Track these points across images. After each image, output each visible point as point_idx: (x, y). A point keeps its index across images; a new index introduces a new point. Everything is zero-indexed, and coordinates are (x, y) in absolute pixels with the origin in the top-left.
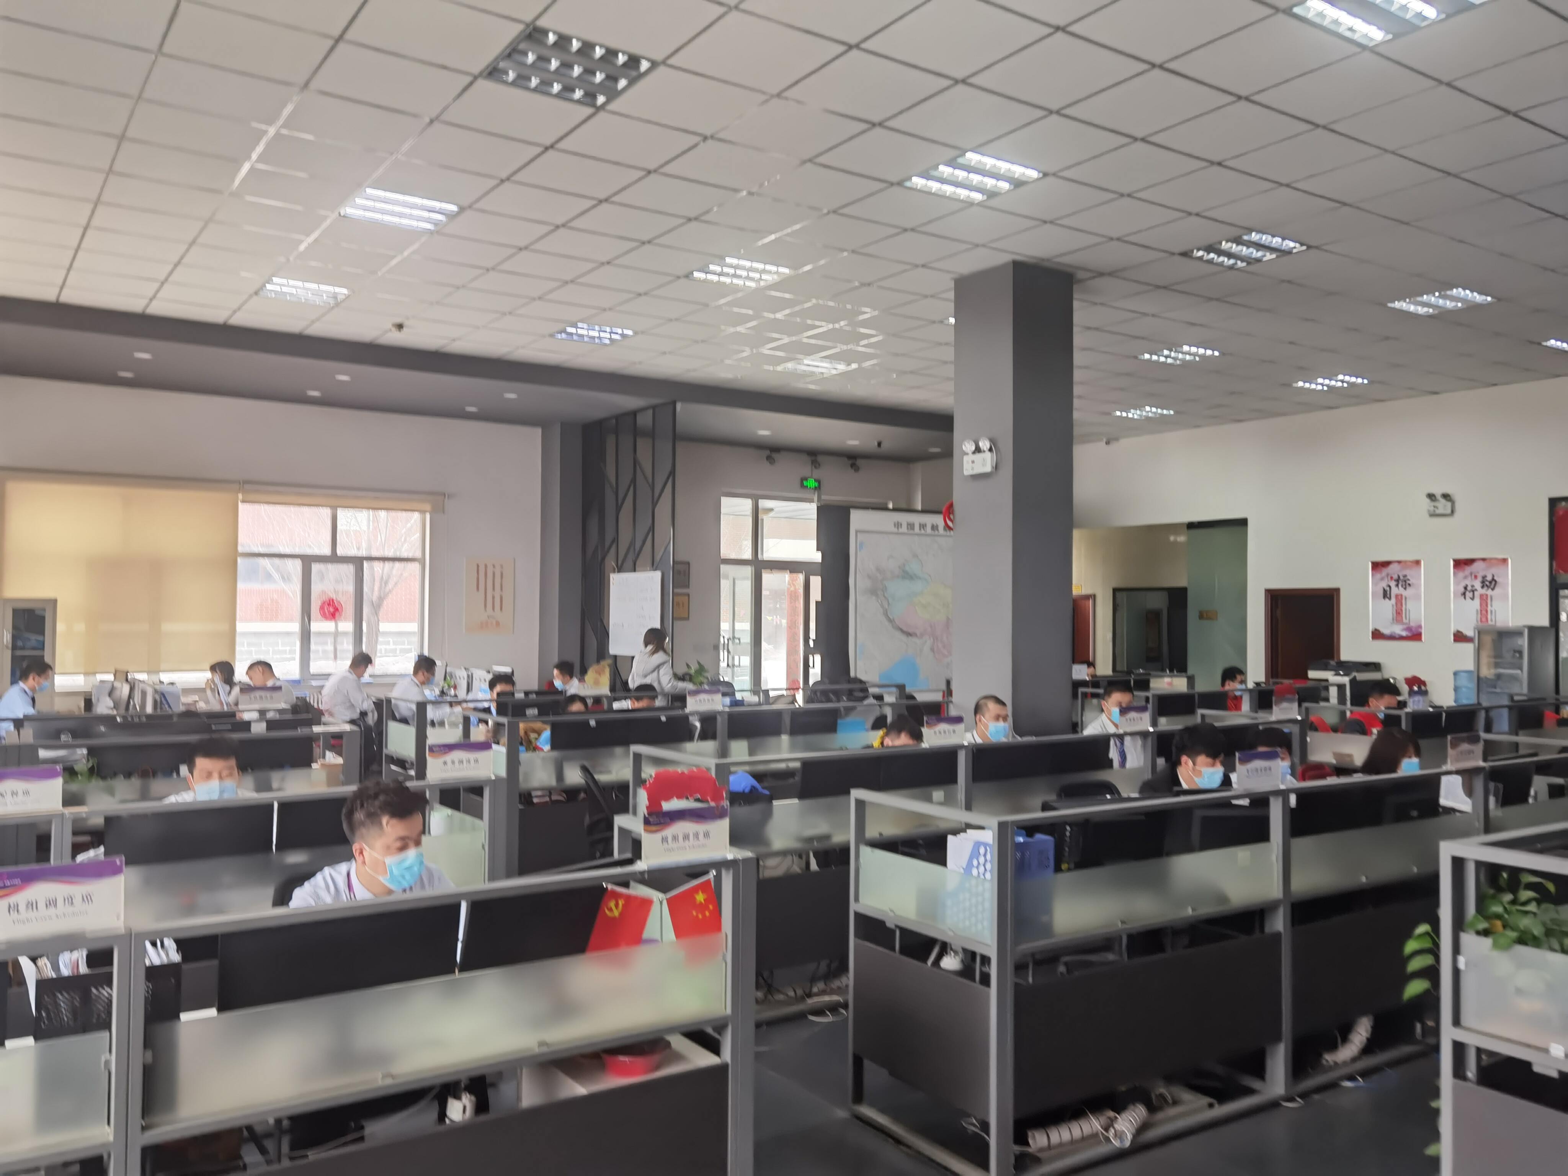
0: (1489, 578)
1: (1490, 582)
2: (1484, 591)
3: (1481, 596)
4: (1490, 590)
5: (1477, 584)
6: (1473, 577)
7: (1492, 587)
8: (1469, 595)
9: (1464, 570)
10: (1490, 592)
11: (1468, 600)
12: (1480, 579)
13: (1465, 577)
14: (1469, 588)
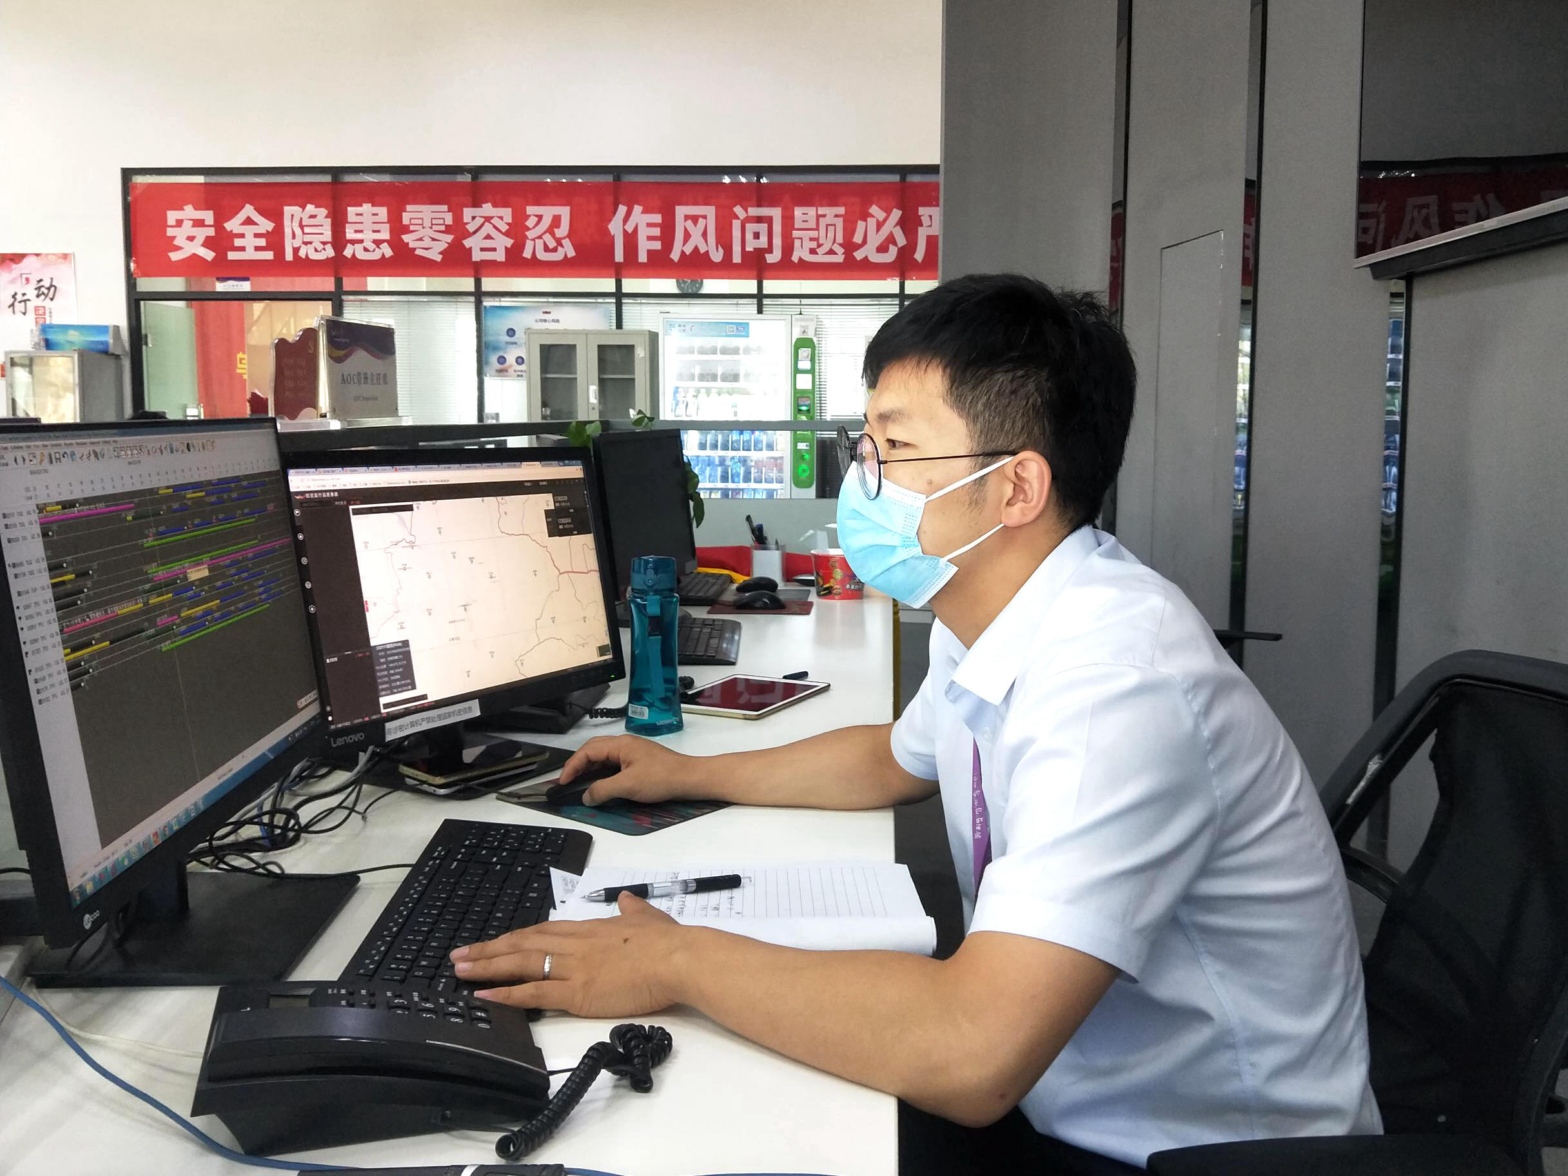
0: (46, 283)
1: (49, 289)
2: (39, 302)
3: (37, 308)
4: (48, 299)
5: (31, 293)
6: (24, 280)
7: (51, 295)
8: (19, 307)
9: (11, 271)
10: (47, 303)
11: (19, 315)
12: (33, 284)
13: (13, 281)
14: (19, 297)
